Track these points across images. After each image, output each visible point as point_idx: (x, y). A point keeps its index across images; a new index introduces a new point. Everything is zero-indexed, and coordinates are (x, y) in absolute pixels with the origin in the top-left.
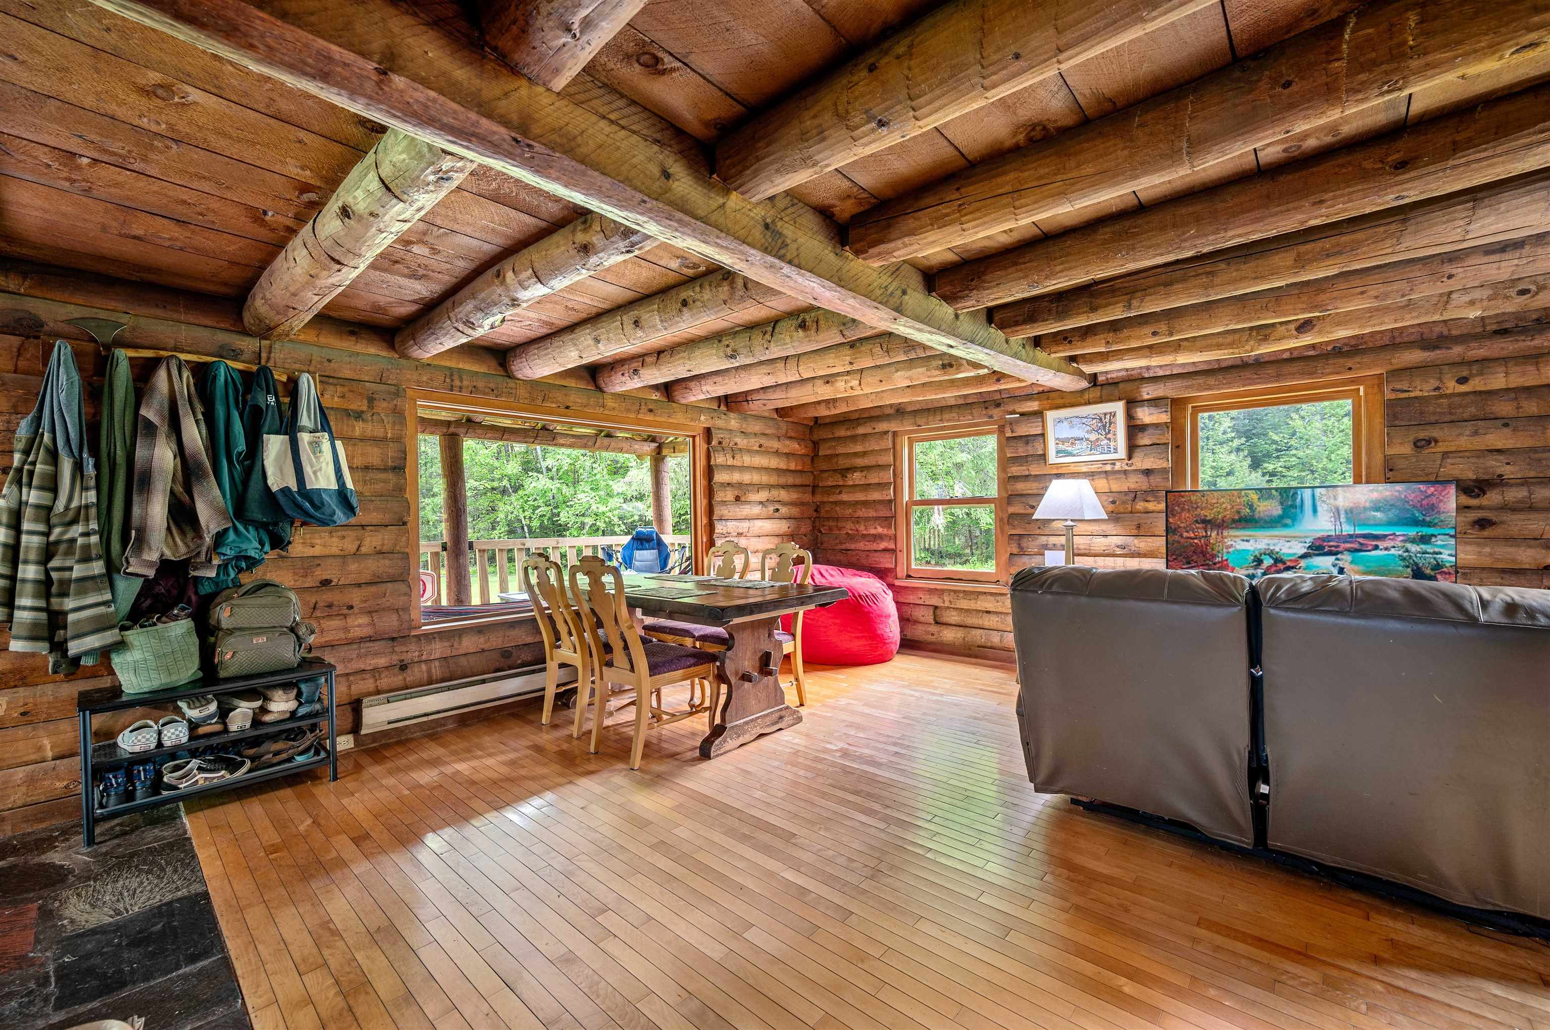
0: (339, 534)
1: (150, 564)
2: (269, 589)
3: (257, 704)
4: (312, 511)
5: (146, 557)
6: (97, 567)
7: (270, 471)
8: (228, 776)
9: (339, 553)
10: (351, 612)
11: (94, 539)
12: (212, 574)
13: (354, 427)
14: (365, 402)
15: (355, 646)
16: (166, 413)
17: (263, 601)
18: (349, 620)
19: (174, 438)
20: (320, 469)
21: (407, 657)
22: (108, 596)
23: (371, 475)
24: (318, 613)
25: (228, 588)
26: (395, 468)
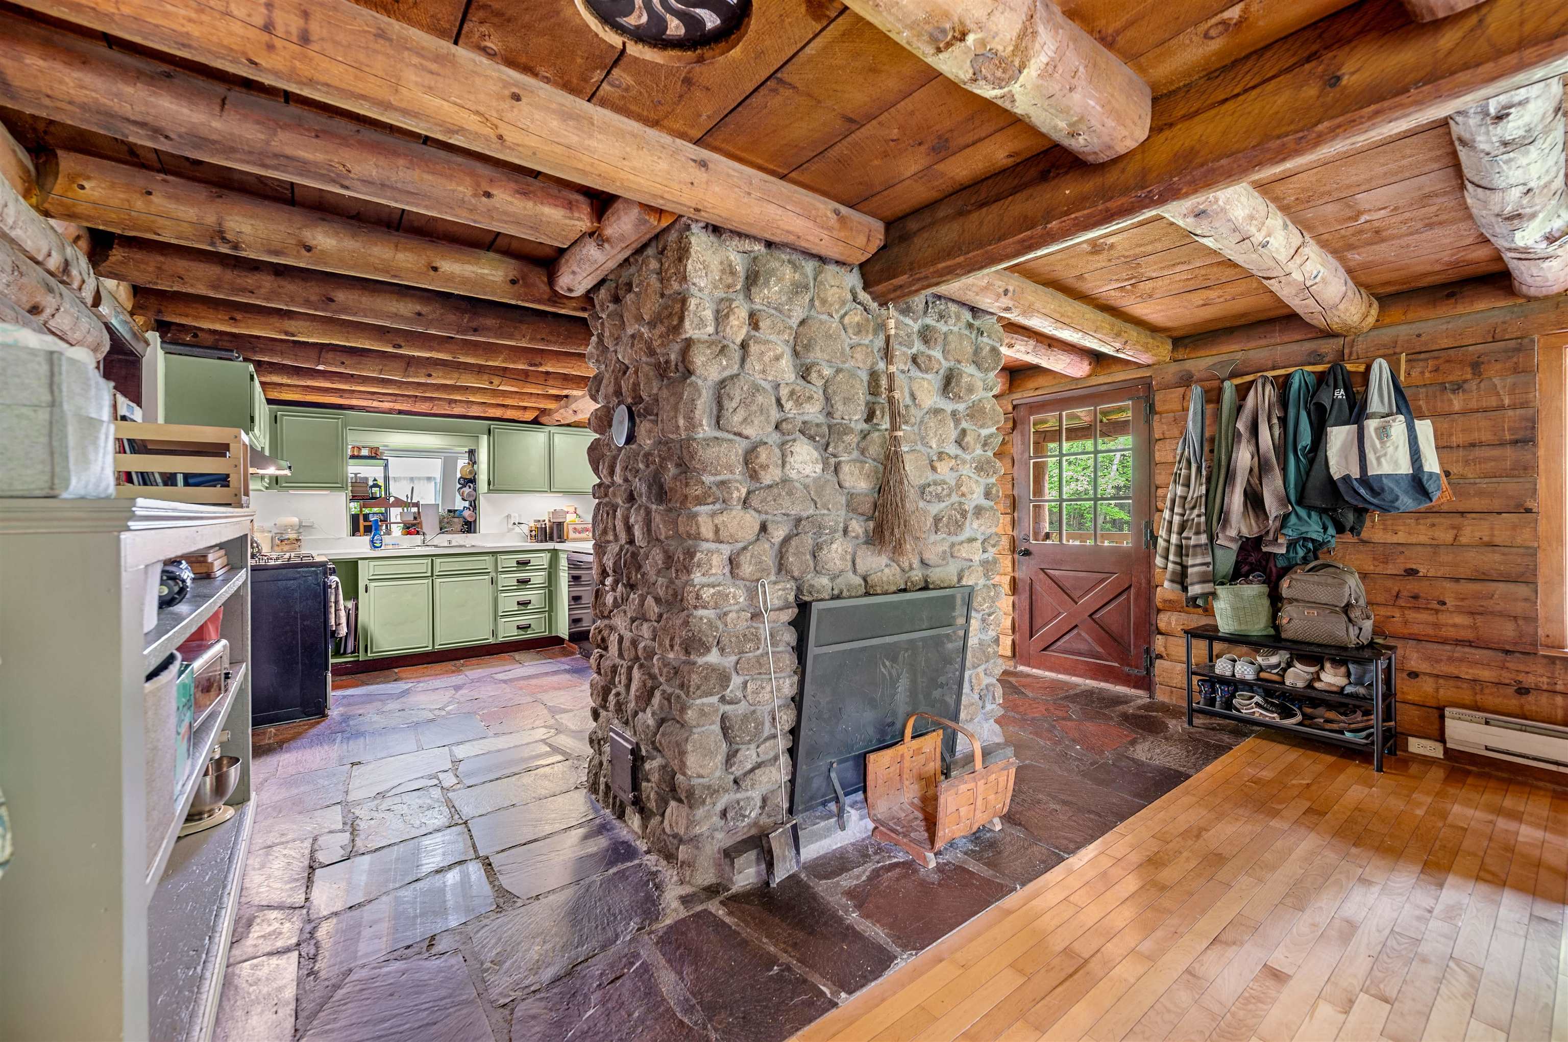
0: (1429, 521)
1: (1232, 539)
2: (1331, 570)
3: (1312, 669)
4: (1368, 497)
5: (1228, 533)
6: (1203, 538)
7: (1332, 462)
8: (1278, 720)
9: (1429, 542)
10: (1443, 608)
11: (1203, 519)
12: (1283, 551)
13: (1450, 400)
14: (1469, 370)
15: (1448, 647)
16: (1249, 423)
17: (1322, 579)
18: (1440, 616)
19: (1254, 441)
20: (1385, 455)
21: (1529, 681)
22: (1209, 559)
23: (1478, 452)
24: (1401, 602)
25: (1297, 564)
26: (1516, 442)
